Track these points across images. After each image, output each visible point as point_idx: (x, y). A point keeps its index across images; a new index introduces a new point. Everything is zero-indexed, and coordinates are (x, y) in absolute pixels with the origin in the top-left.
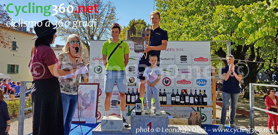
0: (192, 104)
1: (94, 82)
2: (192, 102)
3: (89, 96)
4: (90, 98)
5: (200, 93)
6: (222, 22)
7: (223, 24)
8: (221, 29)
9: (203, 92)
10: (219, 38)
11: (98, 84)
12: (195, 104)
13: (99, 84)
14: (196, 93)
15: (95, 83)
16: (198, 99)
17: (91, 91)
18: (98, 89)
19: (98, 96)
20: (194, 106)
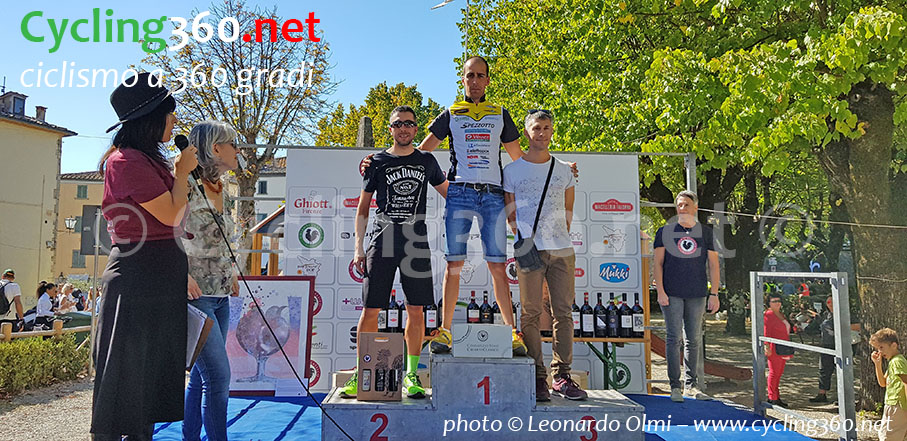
0: (590, 335)
1: (300, 272)
2: (589, 327)
3: (285, 313)
4: (287, 319)
5: (612, 303)
6: (669, 97)
7: (673, 105)
8: (665, 120)
9: (621, 299)
10: (658, 144)
11: (312, 279)
12: (597, 333)
13: (314, 278)
14: (600, 301)
15: (302, 275)
16: (607, 321)
17: (289, 299)
18: (313, 293)
19: (311, 314)
20: (594, 339)
